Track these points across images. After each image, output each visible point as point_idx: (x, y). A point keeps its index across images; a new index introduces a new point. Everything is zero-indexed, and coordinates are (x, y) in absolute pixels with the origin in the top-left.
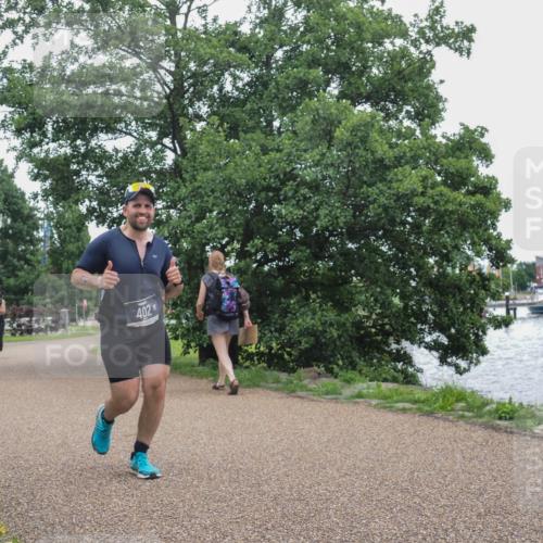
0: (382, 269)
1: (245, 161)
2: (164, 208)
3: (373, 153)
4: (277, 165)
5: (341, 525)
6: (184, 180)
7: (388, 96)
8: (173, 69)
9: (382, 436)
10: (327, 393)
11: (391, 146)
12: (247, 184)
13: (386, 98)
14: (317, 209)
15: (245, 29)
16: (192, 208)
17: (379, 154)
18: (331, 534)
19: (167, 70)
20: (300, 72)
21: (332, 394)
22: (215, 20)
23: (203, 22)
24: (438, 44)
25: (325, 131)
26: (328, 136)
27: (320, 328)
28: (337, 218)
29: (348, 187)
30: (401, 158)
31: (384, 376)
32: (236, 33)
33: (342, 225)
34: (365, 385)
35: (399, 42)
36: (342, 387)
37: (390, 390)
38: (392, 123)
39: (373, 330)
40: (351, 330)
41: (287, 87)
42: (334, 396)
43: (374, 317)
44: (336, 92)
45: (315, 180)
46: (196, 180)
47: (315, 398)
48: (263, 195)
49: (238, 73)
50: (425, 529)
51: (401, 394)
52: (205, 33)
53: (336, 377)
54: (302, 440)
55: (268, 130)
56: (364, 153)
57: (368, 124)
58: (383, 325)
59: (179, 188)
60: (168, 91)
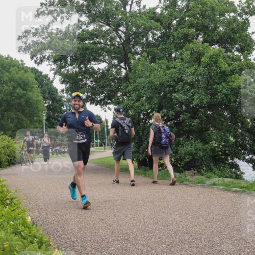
0: (225, 124)
1: (159, 73)
2: (121, 95)
3: (220, 68)
4: (174, 75)
5: (207, 246)
6: (130, 83)
7: (227, 41)
8: (125, 31)
9: (226, 204)
10: (199, 183)
11: (229, 65)
12: (160, 84)
13: (226, 42)
14: (193, 95)
15: (158, 11)
16: (134, 96)
17: (223, 69)
18: (203, 250)
19: (122, 32)
20: (185, 30)
21: (201, 183)
22: (144, 7)
23: (139, 8)
24: (251, 15)
25: (197, 58)
26: (198, 60)
27: (194, 152)
28: (203, 100)
29: (208, 85)
30: (234, 70)
31: (226, 175)
32: (154, 13)
33: (205, 103)
34: (217, 179)
35: (232, 14)
36: (206, 180)
37: (229, 182)
38: (229, 54)
39: (220, 153)
40: (210, 153)
41: (178, 38)
42: (202, 184)
43: (221, 146)
44: (202, 39)
45: (192, 82)
46: (136, 82)
47: (193, 185)
48: (167, 89)
49: (155, 32)
50: (249, 249)
51: (235, 184)
52: (139, 13)
53: (203, 175)
54: (187, 205)
55: (170, 58)
56: (216, 69)
57: (218, 55)
58: (225, 151)
59: (128, 86)
60: (122, 41)
